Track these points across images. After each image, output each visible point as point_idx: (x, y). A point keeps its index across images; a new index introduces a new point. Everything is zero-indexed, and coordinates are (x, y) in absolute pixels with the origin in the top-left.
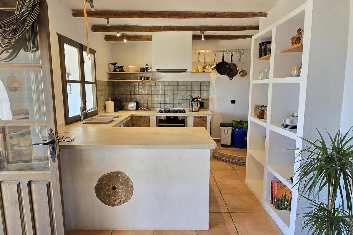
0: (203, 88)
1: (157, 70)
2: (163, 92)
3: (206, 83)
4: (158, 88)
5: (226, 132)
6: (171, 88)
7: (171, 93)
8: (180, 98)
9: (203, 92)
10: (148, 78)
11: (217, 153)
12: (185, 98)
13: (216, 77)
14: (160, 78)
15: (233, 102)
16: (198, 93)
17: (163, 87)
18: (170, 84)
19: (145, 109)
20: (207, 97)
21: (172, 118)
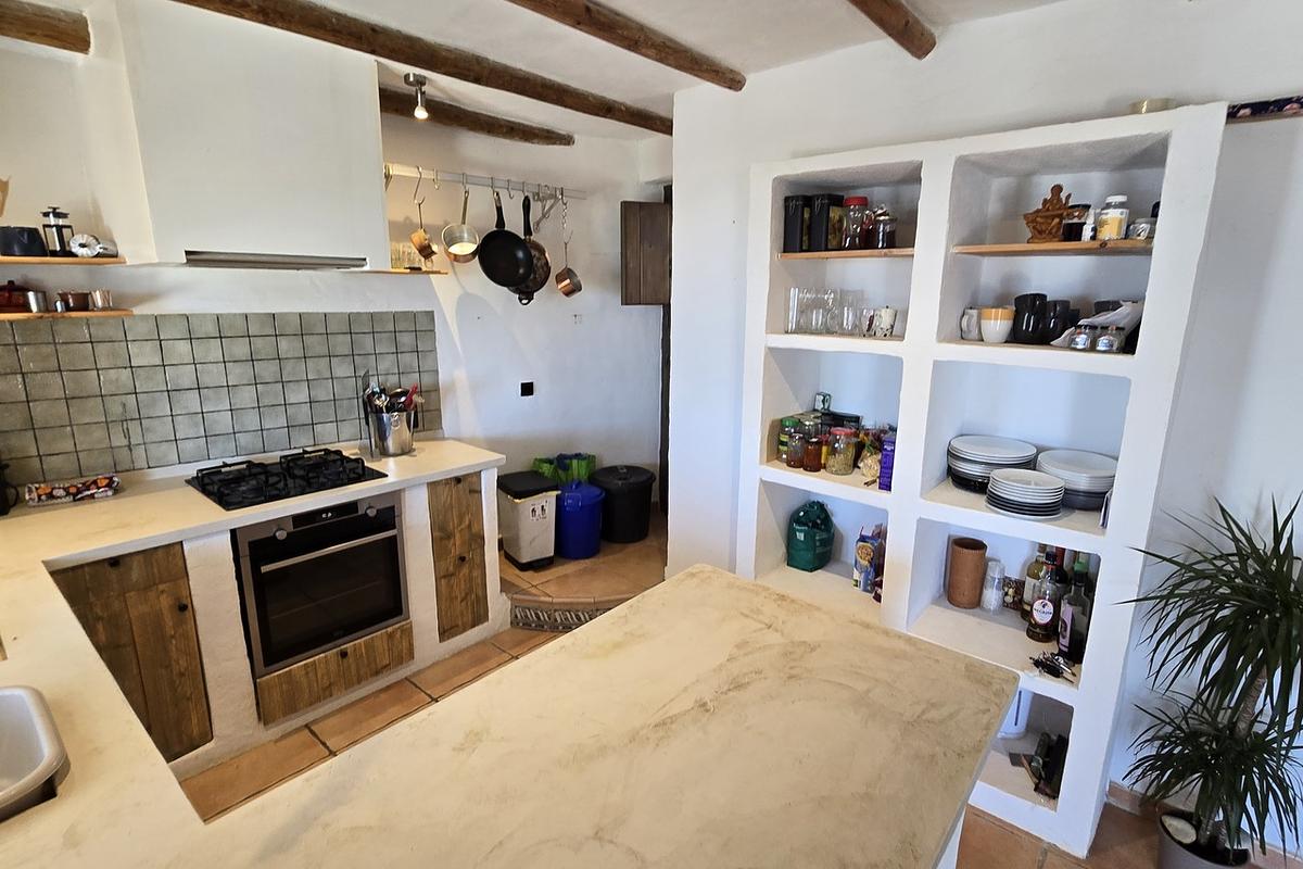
0: (406, 340)
1: (187, 253)
2: (186, 376)
3: (420, 319)
4: (144, 355)
5: (539, 511)
6: (240, 349)
7: (238, 373)
8: (299, 395)
9: (408, 359)
10: (83, 302)
11: (536, 605)
12: (323, 393)
13: (458, 292)
14: (151, 296)
15: (527, 389)
16: (386, 364)
17: (184, 346)
18: (223, 328)
19: (79, 491)
20: (427, 380)
21: (327, 519)
